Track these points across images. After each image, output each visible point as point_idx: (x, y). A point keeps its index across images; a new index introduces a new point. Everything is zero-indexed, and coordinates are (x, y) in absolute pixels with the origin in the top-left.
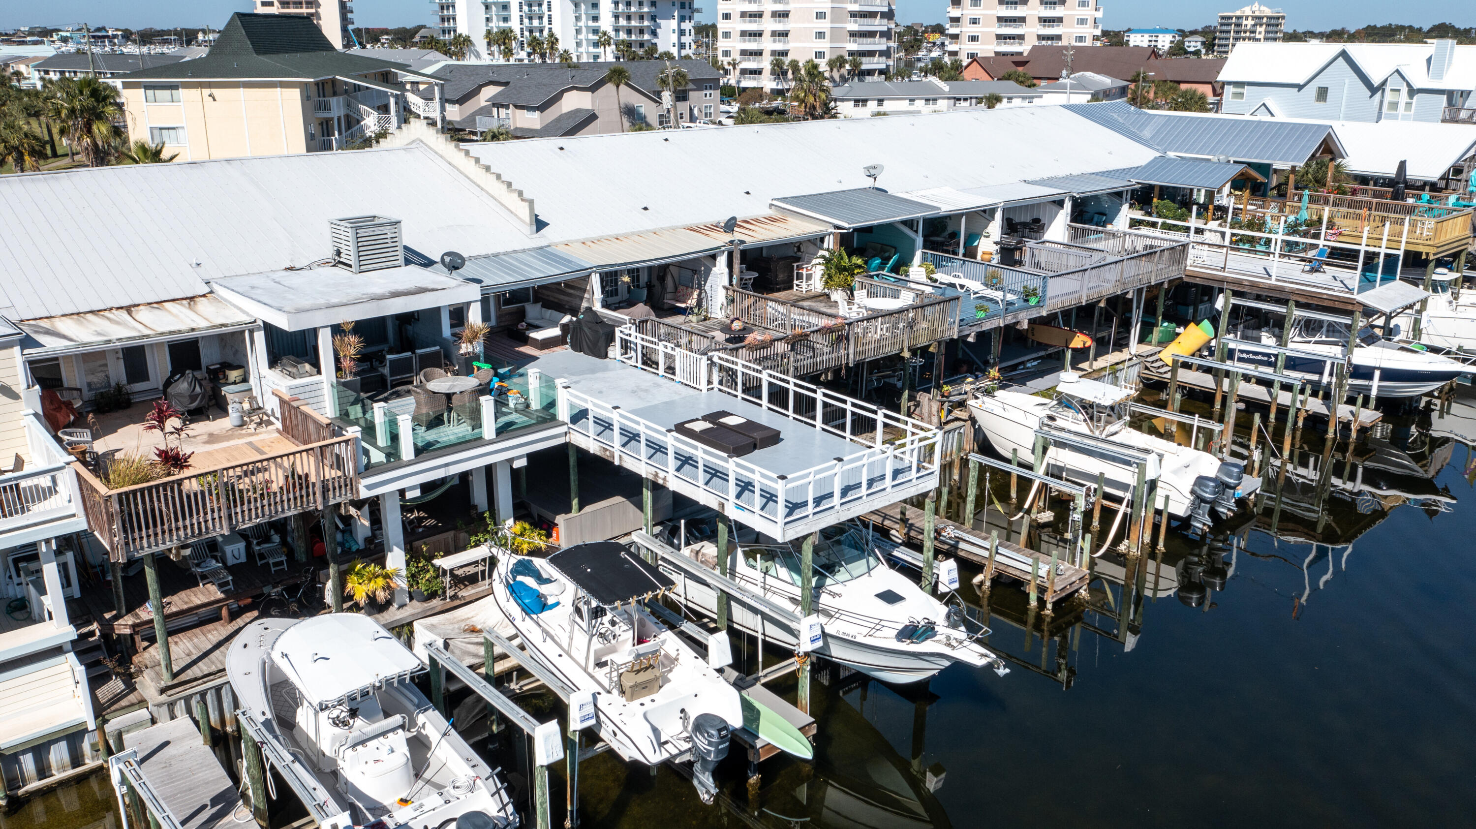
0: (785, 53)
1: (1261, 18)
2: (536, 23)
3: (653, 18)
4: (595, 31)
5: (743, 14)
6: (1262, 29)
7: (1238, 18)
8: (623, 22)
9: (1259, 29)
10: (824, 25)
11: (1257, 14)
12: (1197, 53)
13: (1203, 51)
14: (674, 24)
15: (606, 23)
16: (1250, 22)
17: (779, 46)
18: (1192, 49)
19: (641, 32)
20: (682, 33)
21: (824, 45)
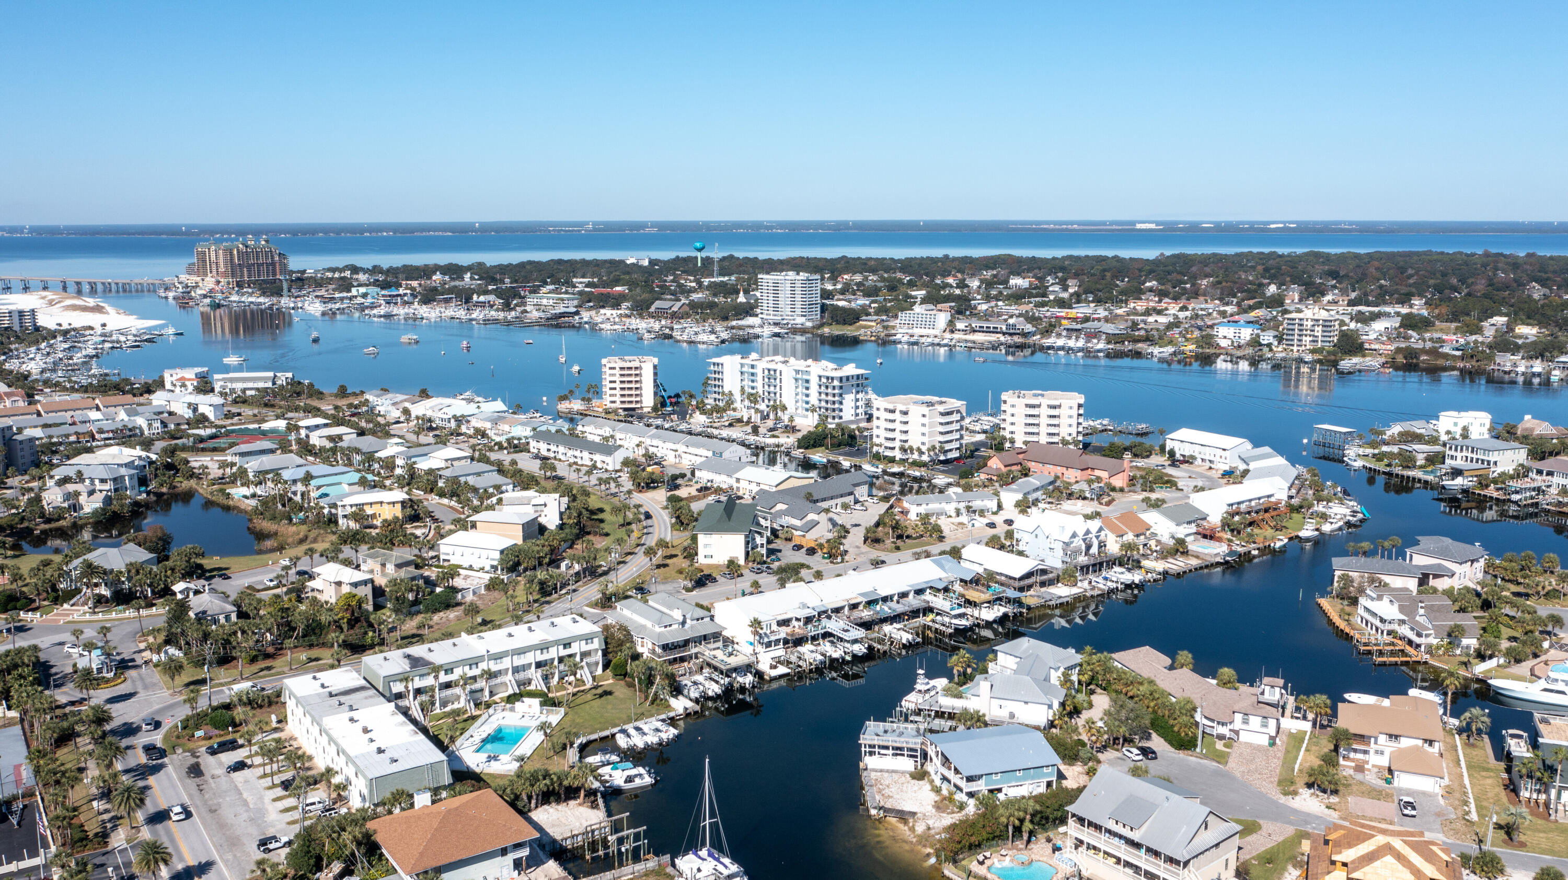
0: (906, 441)
1: (1317, 320)
2: (772, 389)
3: (841, 395)
4: (807, 403)
5: (886, 410)
6: (1320, 328)
7: (1301, 319)
8: (823, 396)
9: (1316, 328)
10: (926, 430)
11: (1316, 317)
12: (1269, 345)
13: (1276, 343)
14: (852, 396)
15: (814, 400)
16: (1310, 323)
17: (904, 437)
18: (1265, 342)
19: (834, 403)
20: (857, 400)
21: (925, 439)
